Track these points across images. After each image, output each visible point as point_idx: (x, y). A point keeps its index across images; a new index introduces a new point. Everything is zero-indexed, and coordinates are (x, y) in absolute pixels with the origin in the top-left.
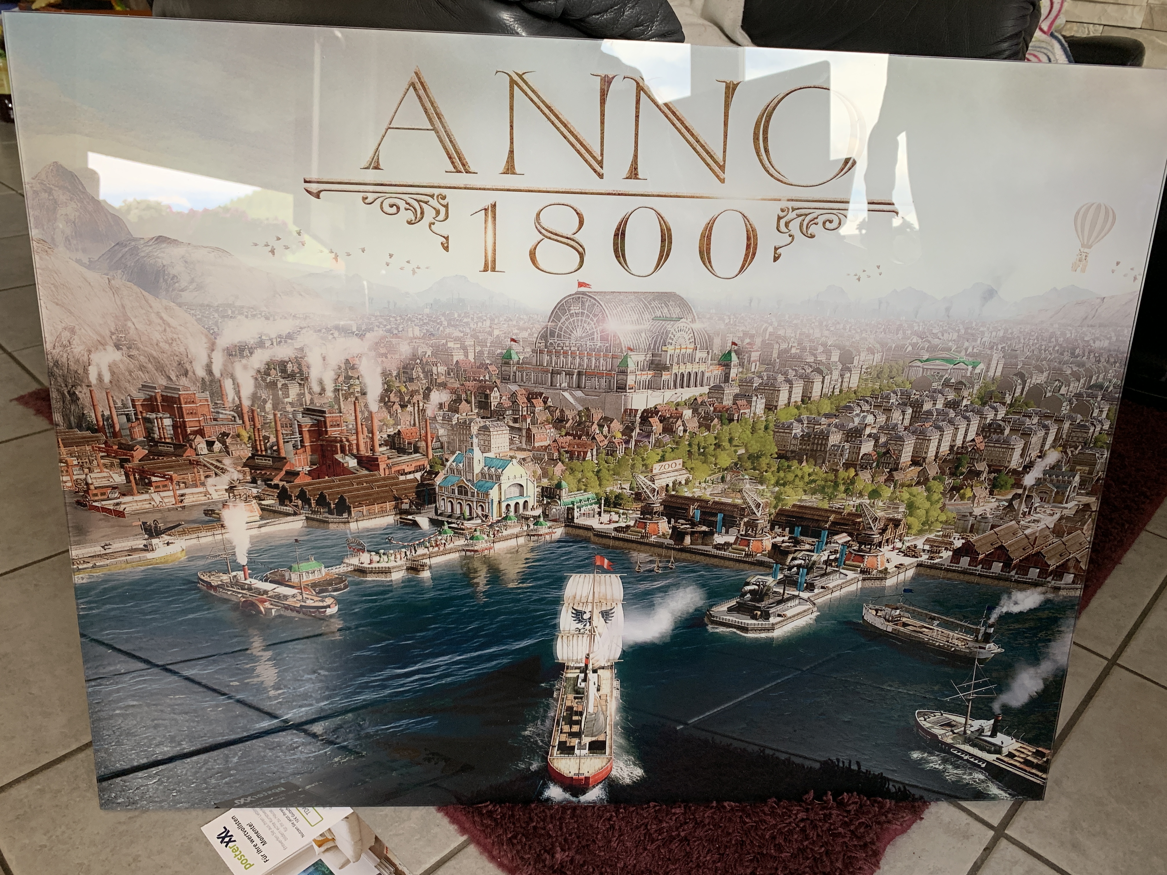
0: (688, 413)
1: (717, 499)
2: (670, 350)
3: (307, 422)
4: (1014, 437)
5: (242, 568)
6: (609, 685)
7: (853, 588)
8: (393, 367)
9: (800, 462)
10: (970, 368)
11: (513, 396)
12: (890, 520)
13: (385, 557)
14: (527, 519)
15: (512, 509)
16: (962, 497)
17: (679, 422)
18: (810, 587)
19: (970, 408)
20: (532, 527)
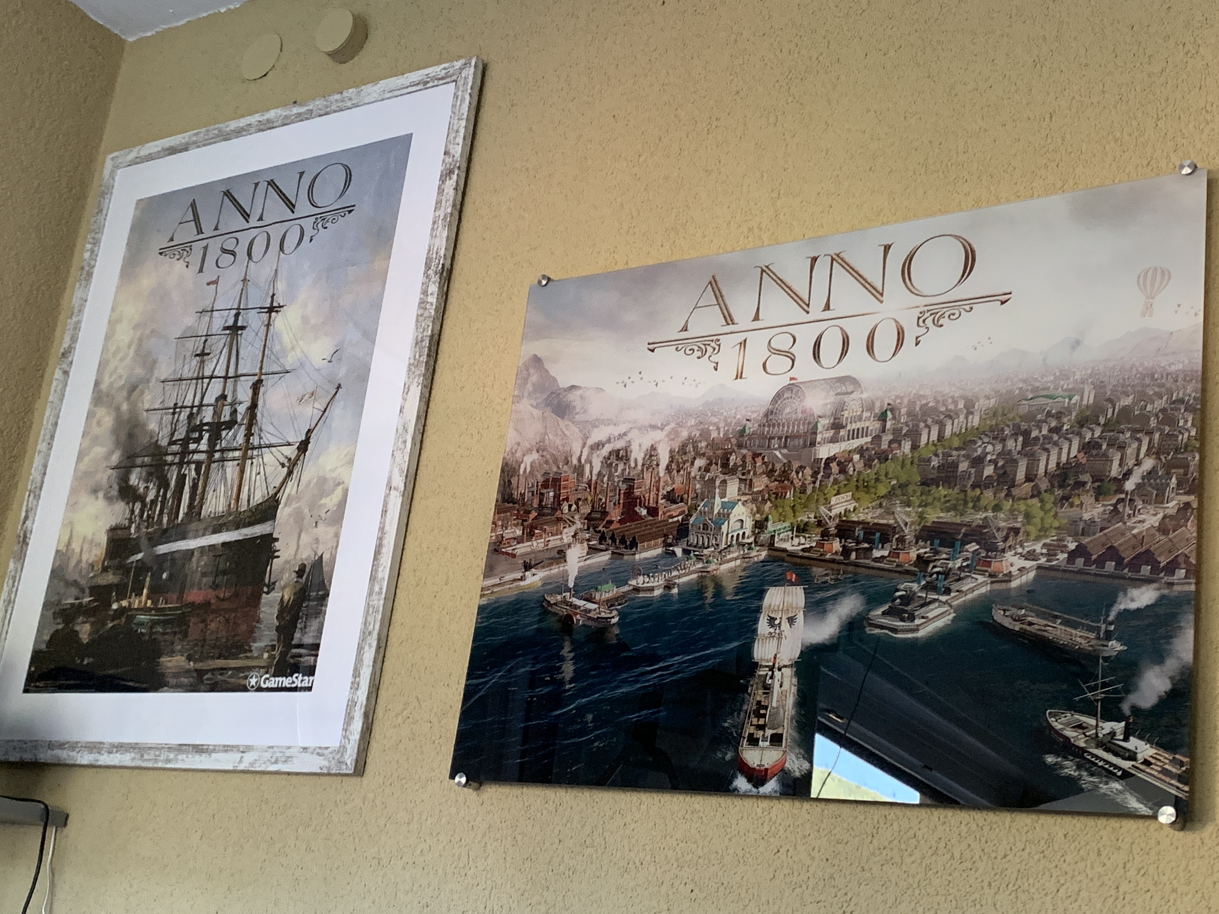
0: (856, 457)
1: (876, 521)
2: (846, 414)
3: (624, 487)
4: (1111, 450)
5: (569, 590)
6: (789, 683)
7: (983, 590)
8: (676, 446)
9: (938, 487)
10: (1067, 400)
11: (744, 457)
12: (1011, 529)
13: (652, 579)
14: (744, 545)
15: (735, 538)
16: (1072, 505)
17: (851, 465)
18: (948, 591)
19: (1070, 431)
20: (746, 551)
